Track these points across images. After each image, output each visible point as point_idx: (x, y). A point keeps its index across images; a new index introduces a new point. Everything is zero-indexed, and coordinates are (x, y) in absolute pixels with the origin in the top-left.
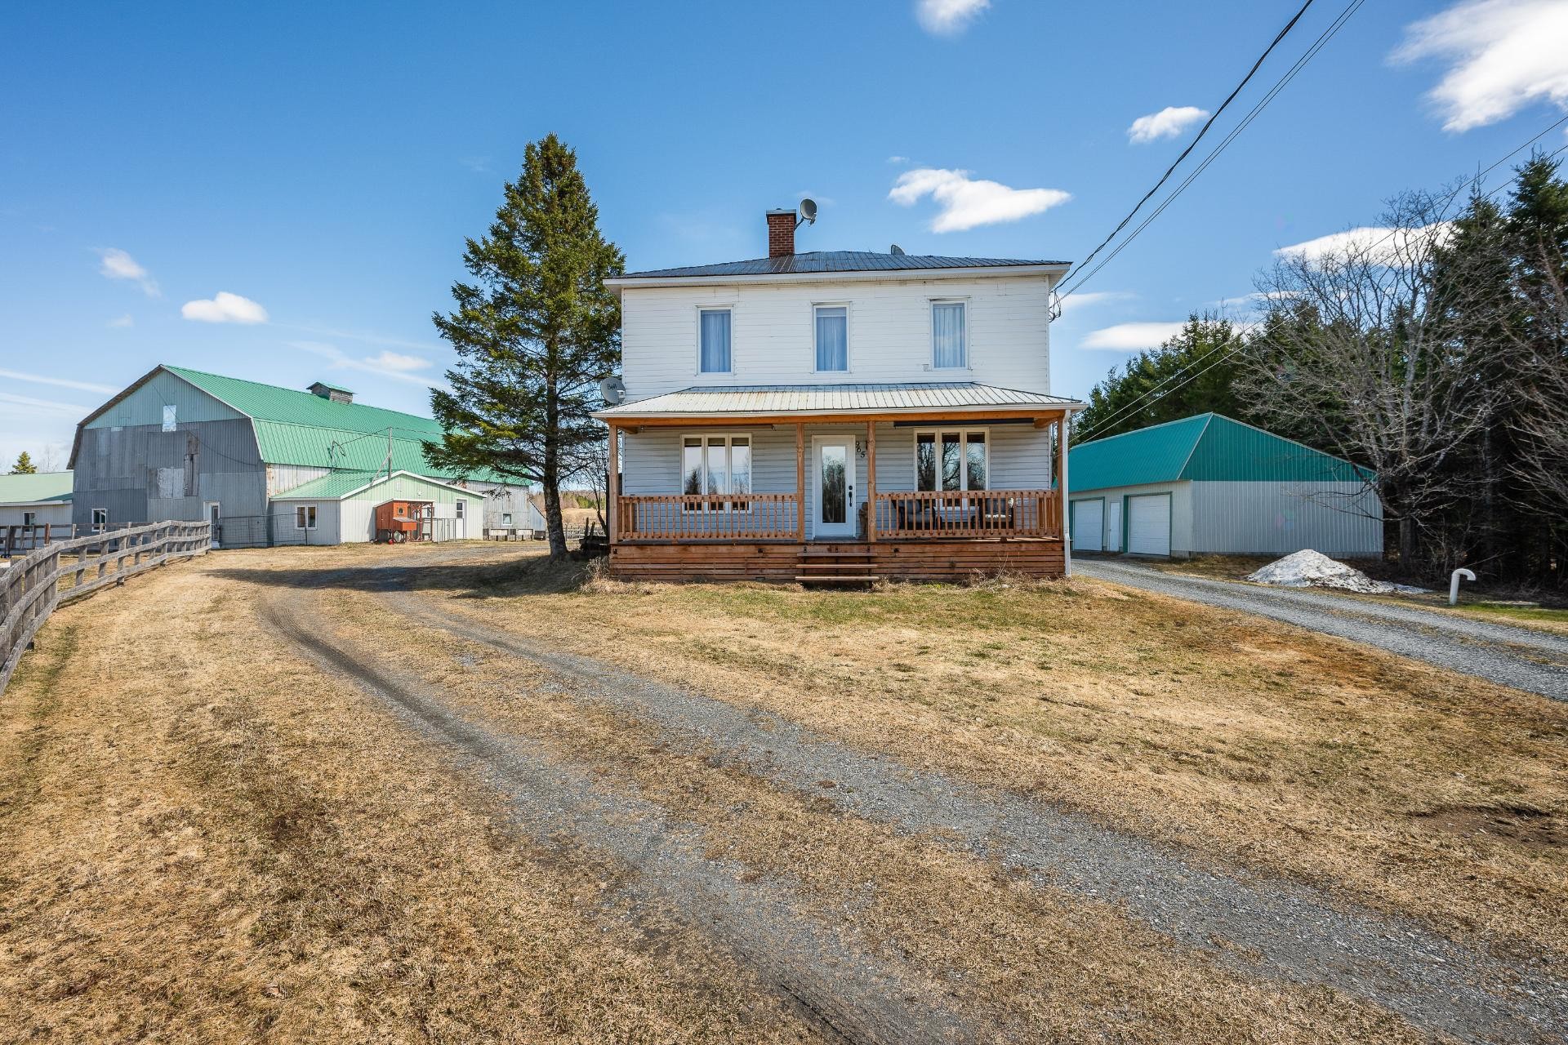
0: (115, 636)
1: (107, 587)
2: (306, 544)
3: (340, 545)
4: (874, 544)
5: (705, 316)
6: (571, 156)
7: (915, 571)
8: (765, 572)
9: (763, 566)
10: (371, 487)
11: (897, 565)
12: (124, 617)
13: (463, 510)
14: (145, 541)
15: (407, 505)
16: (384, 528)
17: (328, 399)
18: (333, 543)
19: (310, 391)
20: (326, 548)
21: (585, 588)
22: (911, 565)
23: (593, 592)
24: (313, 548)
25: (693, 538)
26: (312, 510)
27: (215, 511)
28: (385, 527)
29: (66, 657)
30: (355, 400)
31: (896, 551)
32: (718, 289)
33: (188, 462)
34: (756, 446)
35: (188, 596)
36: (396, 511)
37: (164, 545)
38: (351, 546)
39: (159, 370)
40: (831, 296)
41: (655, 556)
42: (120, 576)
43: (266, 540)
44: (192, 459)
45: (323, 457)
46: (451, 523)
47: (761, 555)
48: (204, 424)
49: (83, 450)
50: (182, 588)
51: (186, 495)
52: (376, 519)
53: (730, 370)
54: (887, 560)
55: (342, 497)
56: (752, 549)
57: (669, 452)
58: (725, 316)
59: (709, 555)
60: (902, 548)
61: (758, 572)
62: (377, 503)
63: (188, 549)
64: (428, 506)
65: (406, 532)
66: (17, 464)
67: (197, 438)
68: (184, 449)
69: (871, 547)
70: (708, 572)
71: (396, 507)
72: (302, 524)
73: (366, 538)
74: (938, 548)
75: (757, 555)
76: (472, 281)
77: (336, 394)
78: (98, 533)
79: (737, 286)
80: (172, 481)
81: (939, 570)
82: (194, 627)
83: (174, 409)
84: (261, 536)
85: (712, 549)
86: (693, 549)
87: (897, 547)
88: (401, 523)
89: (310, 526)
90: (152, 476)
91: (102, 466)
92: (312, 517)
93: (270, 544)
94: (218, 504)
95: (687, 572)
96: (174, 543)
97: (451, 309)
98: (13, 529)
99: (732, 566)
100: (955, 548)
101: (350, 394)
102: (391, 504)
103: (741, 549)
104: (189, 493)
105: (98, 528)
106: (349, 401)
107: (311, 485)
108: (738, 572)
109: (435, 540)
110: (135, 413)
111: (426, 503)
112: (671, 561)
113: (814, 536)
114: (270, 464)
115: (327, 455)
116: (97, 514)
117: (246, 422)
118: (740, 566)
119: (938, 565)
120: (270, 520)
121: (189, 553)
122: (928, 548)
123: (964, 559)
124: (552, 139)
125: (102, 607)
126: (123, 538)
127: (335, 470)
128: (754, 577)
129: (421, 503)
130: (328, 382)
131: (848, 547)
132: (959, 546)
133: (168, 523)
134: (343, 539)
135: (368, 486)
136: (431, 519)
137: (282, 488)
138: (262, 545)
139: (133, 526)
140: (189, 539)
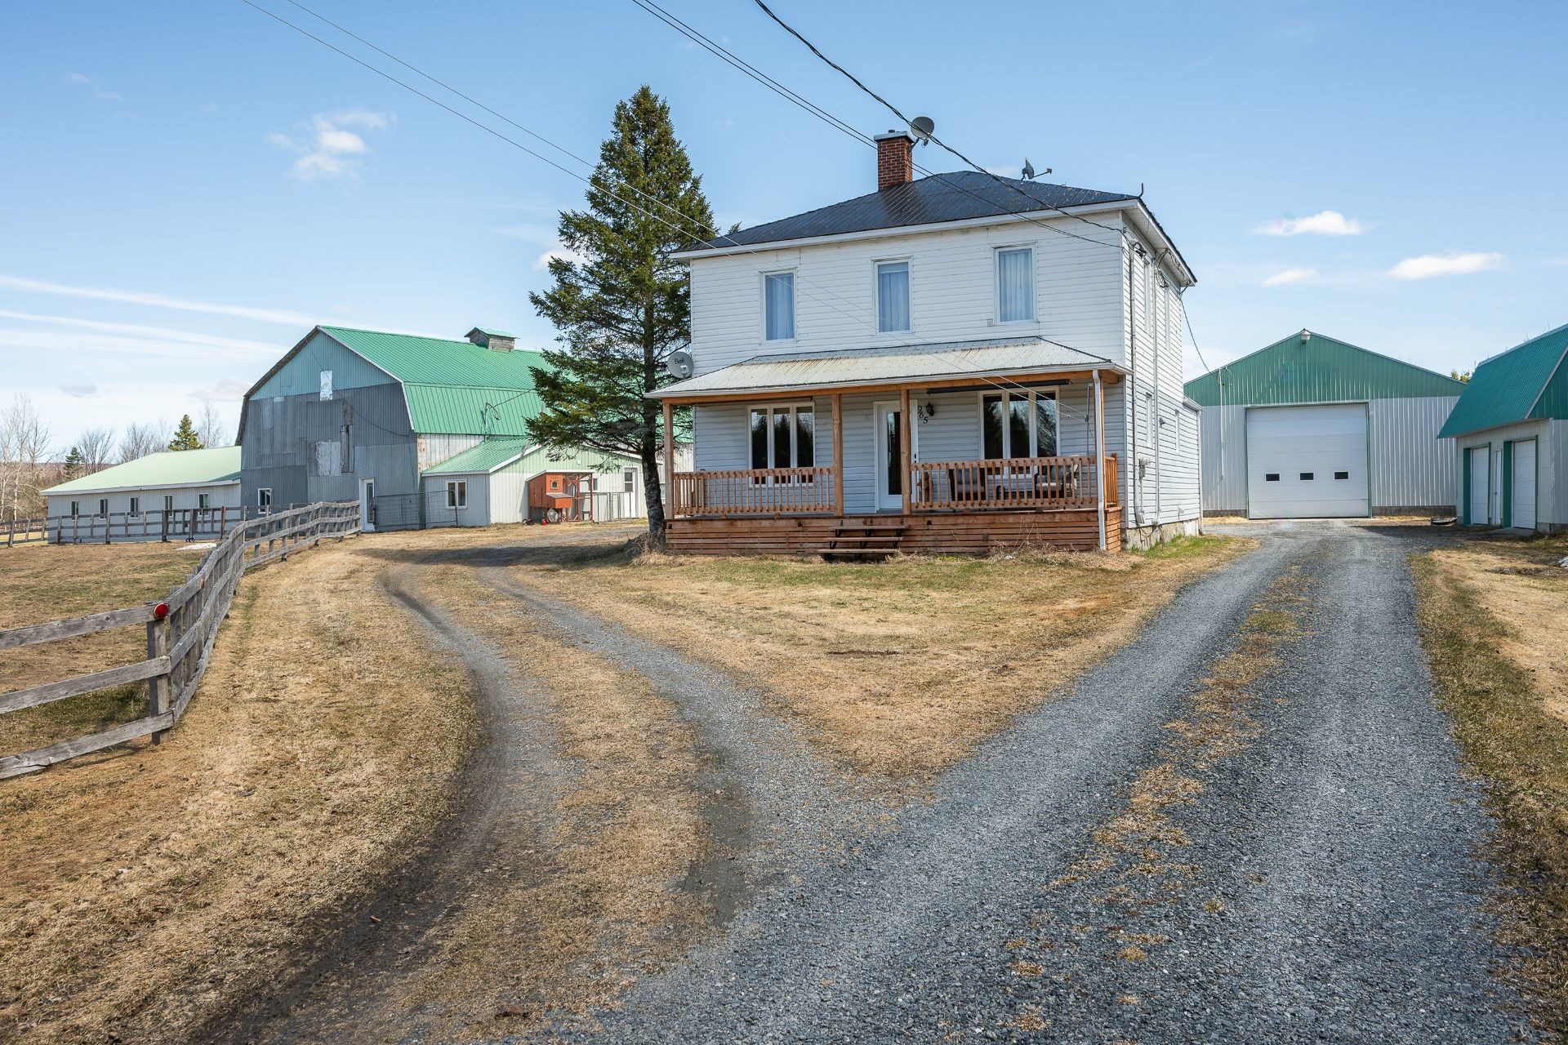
0: (281, 591)
1: (275, 562)
2: (456, 525)
3: (489, 526)
4: (907, 516)
5: (770, 281)
6: (663, 107)
7: (948, 544)
8: (804, 545)
9: (802, 540)
10: (523, 457)
11: (931, 538)
12: (286, 582)
13: (634, 482)
14: (303, 522)
15: (562, 477)
16: (538, 508)
17: (487, 348)
18: (484, 525)
19: (468, 340)
20: (474, 530)
21: (635, 561)
22: (945, 538)
23: (640, 564)
24: (462, 530)
25: (739, 513)
26: (462, 485)
27: (370, 487)
28: (538, 505)
29: (254, 600)
30: (517, 346)
31: (929, 523)
32: (779, 252)
33: (344, 433)
34: (819, 414)
35: (331, 569)
36: (549, 485)
37: (317, 525)
38: (501, 527)
39: (316, 331)
40: (891, 251)
41: (705, 530)
42: (283, 551)
43: (418, 522)
44: (348, 431)
45: (476, 421)
46: (615, 499)
47: (801, 529)
48: (358, 391)
49: (249, 423)
50: (329, 564)
51: (343, 472)
52: (529, 496)
53: (793, 337)
54: (921, 533)
55: (491, 471)
56: (793, 522)
57: (736, 425)
58: (789, 278)
59: (753, 530)
60: (935, 520)
61: (798, 545)
62: (529, 476)
63: (339, 530)
64: (587, 478)
65: (561, 510)
66: (178, 431)
67: (352, 407)
68: (340, 420)
69: (905, 519)
70: (753, 546)
71: (549, 480)
72: (452, 503)
73: (519, 518)
74: (971, 520)
75: (798, 529)
76: (566, 256)
77: (498, 342)
78: (265, 515)
79: (800, 248)
80: (329, 456)
81: (972, 543)
82: (331, 587)
83: (330, 374)
84: (413, 517)
85: (755, 523)
86: (739, 523)
87: (930, 519)
88: (554, 499)
89: (461, 504)
90: (311, 449)
91: (266, 439)
92: (462, 494)
93: (423, 526)
94: (372, 481)
95: (735, 546)
96: (326, 524)
97: (550, 284)
98: (195, 511)
99: (774, 540)
100: (988, 519)
101: (512, 339)
102: (542, 478)
103: (782, 523)
104: (345, 469)
105: (263, 510)
106: (510, 348)
107: (464, 457)
108: (780, 546)
109: (595, 519)
110: (294, 382)
111: (586, 474)
112: (721, 535)
113: (877, 508)
114: (421, 434)
115: (480, 419)
116: (263, 493)
117: (397, 386)
118: (782, 540)
119: (971, 537)
120: (422, 497)
121: (339, 534)
122: (960, 520)
123: (996, 531)
124: (645, 92)
125: (272, 576)
126: (285, 519)
127: (489, 437)
128: (794, 551)
129: (578, 474)
130: (486, 329)
131: (883, 520)
132: (992, 517)
133: (320, 504)
134: (493, 520)
135: (518, 456)
136: (591, 494)
137: (433, 461)
138: (414, 527)
139: (294, 507)
140: (339, 520)
